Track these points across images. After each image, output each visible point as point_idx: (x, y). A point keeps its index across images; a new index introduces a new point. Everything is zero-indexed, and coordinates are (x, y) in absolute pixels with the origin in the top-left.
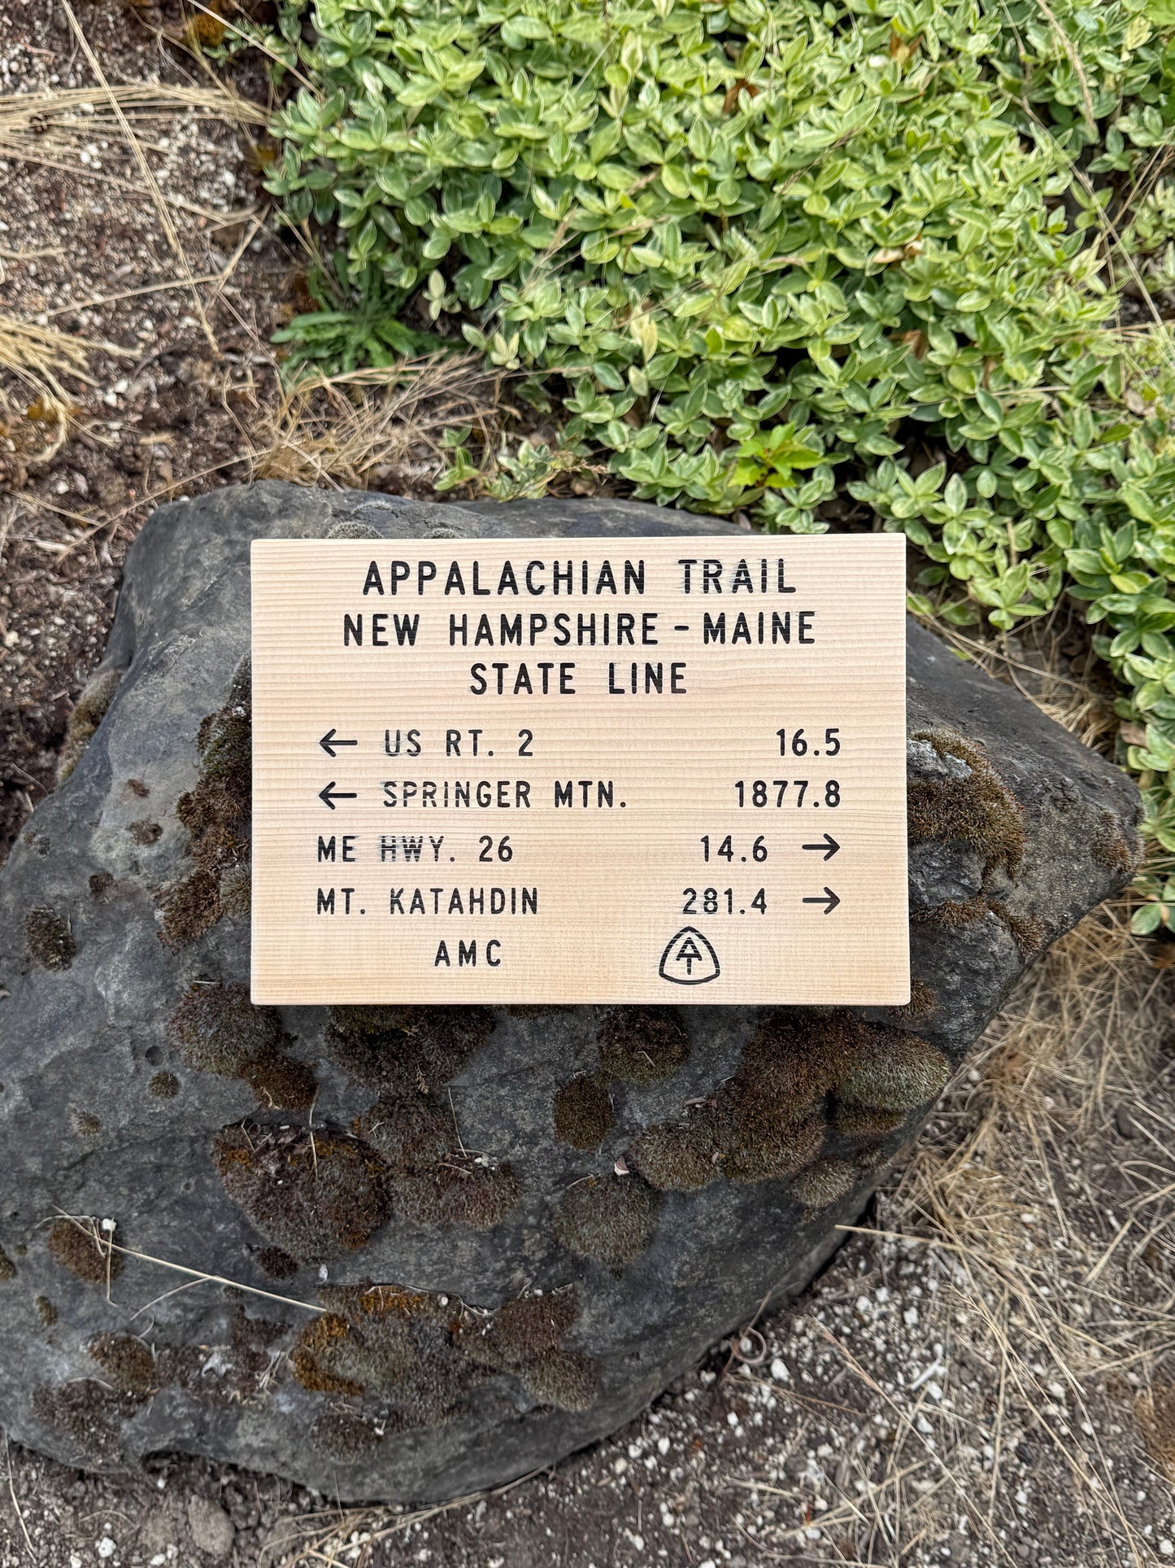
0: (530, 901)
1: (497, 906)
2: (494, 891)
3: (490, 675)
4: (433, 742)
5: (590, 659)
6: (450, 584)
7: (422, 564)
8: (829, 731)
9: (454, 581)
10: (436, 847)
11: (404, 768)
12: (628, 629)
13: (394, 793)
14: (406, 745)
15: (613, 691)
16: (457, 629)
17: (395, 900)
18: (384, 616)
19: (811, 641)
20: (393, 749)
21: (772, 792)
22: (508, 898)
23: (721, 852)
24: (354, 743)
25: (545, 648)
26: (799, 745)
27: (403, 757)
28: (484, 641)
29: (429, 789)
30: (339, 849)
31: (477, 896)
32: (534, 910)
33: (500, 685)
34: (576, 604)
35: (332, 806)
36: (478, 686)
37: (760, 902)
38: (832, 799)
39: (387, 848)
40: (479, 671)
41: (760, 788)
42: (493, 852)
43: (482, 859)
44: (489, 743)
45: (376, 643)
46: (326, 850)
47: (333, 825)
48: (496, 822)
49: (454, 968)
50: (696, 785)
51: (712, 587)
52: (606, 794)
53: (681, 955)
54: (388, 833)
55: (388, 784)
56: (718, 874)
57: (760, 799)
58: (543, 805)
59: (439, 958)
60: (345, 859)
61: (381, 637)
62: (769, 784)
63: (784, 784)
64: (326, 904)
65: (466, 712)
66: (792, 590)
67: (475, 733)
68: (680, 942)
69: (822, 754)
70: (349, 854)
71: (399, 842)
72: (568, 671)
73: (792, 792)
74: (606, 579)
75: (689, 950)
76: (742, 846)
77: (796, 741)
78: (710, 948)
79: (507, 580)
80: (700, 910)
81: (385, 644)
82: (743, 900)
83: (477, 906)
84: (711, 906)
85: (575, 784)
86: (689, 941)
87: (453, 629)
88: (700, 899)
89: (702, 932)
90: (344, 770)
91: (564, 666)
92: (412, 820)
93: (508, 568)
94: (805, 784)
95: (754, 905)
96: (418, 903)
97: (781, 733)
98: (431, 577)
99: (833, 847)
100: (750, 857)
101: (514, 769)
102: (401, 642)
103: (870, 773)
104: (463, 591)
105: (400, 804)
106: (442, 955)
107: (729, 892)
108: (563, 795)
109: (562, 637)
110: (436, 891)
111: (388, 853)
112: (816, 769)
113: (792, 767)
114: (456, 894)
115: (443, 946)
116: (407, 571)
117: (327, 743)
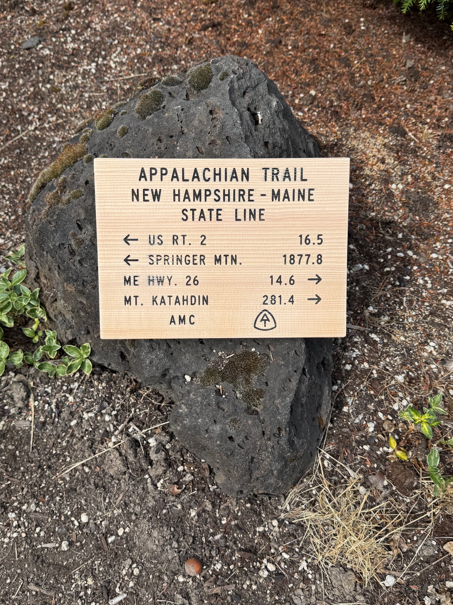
0: (206, 300)
1: (193, 302)
2: (192, 297)
3: (189, 214)
4: (167, 239)
5: (228, 208)
6: (173, 177)
7: (162, 169)
8: (319, 235)
9: (175, 176)
10: (170, 280)
11: (156, 250)
12: (243, 195)
13: (153, 259)
14: (157, 241)
15: (237, 220)
16: (176, 195)
17: (154, 300)
18: (147, 190)
19: (313, 200)
20: (152, 242)
21: (297, 259)
22: (197, 299)
23: (277, 282)
24: (137, 240)
25: (210, 203)
26: (307, 241)
27: (156, 245)
28: (187, 200)
29: (166, 258)
30: (132, 281)
31: (185, 298)
32: (207, 304)
33: (193, 217)
34: (223, 185)
35: (129, 264)
36: (185, 218)
37: (291, 300)
38: (319, 261)
39: (150, 281)
40: (185, 212)
41: (292, 257)
42: (191, 282)
43: (187, 284)
44: (189, 240)
45: (144, 200)
46: (127, 281)
47: (130, 271)
48: (192, 270)
49: (177, 326)
50: (268, 256)
51: (275, 179)
52: (234, 260)
53: (262, 320)
54: (151, 275)
55: (150, 256)
56: (276, 290)
57: (292, 261)
58: (210, 264)
59: (171, 322)
60: (135, 284)
61: (146, 198)
62: (296, 256)
63: (301, 256)
64: (128, 302)
65: (180, 228)
66: (306, 180)
67: (184, 236)
68: (262, 315)
69: (316, 244)
70: (136, 283)
71: (155, 278)
72: (219, 212)
73: (304, 259)
74: (234, 176)
75: (265, 318)
76: (286, 279)
77: (306, 239)
78: (273, 317)
79: (196, 176)
80: (269, 303)
81: (148, 201)
82: (285, 299)
83: (185, 302)
84: (273, 302)
85: (222, 256)
86: (265, 315)
87: (175, 195)
88: (269, 299)
89: (270, 311)
90: (133, 250)
91: (218, 210)
92: (160, 270)
93: (196, 171)
94: (309, 255)
95: (290, 301)
96: (163, 301)
97: (301, 236)
98: (166, 174)
99: (319, 279)
100: (288, 283)
101: (199, 250)
102: (154, 200)
103: (334, 251)
104: (178, 180)
105: (155, 263)
106: (172, 321)
107: (280, 297)
108: (218, 260)
109: (217, 198)
110: (170, 297)
111: (151, 282)
112: (313, 250)
113: (304, 249)
114: (177, 298)
115: (173, 317)
116: (156, 172)
117: (126, 240)
